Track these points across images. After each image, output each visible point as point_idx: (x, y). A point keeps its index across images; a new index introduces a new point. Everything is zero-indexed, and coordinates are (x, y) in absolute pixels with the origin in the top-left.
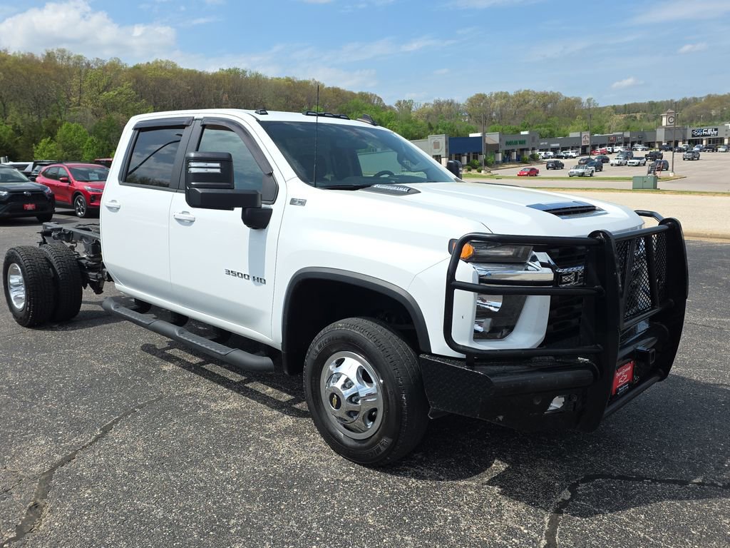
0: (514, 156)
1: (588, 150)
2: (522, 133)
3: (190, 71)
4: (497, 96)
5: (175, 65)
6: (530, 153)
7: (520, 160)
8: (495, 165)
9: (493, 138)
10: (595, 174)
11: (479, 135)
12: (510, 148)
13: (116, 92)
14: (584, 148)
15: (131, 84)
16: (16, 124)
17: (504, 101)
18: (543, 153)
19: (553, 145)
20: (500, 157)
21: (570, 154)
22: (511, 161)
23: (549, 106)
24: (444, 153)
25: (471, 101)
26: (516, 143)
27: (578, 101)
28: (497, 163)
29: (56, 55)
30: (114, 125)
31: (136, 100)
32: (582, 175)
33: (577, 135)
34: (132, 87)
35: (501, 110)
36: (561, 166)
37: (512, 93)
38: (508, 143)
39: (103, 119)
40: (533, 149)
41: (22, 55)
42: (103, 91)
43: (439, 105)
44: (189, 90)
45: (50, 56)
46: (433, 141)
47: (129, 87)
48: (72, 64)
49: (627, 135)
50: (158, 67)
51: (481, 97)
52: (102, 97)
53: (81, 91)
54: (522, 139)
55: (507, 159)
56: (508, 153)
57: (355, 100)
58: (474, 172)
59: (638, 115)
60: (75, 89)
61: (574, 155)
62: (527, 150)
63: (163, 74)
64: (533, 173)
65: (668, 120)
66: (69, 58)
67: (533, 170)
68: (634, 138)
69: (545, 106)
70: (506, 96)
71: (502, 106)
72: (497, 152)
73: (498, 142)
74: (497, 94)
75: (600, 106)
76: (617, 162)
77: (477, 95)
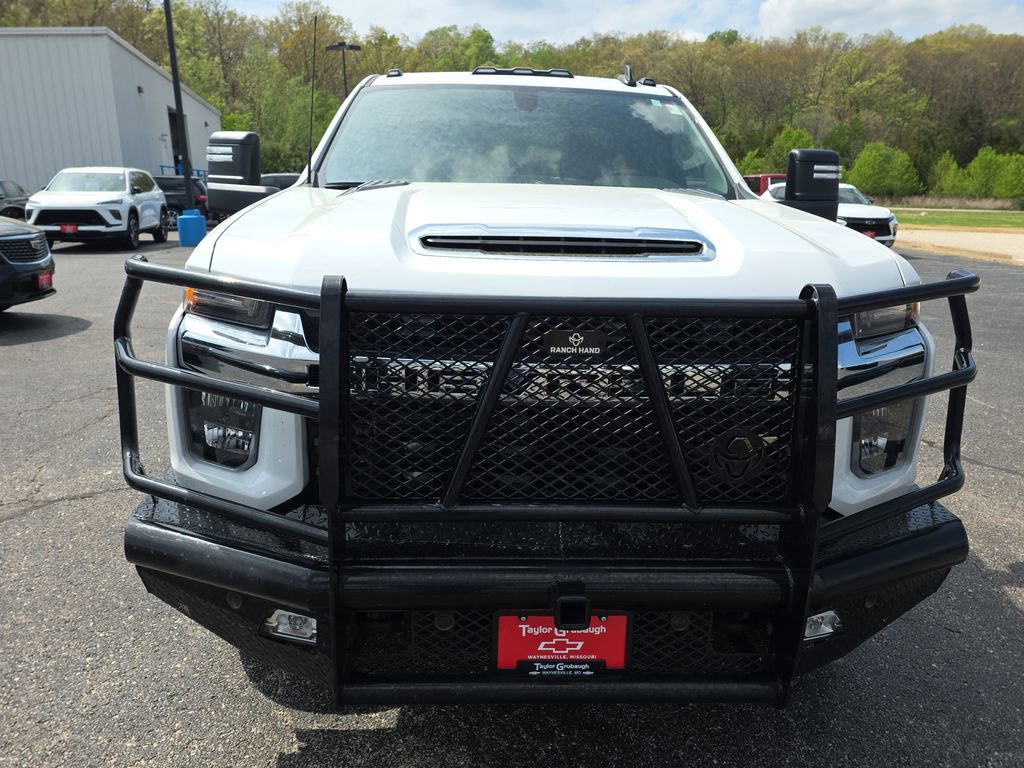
3: (1006, 37)
5: (984, 30)
13: (874, 81)
15: (898, 67)
16: (731, 133)
29: (809, 37)
30: (861, 129)
31: (904, 90)
34: (899, 72)
39: (847, 122)
41: (766, 42)
42: (855, 82)
44: (993, 68)
45: (801, 38)
47: (896, 72)
48: (826, 46)
50: (955, 35)
52: (851, 90)
53: (823, 84)
60: (817, 80)
63: (955, 46)
66: (825, 38)
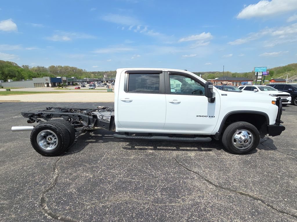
0: (71, 83)
1: (89, 82)
2: (72, 77)
4: (59, 67)
6: (75, 83)
7: (73, 85)
8: (66, 86)
9: (64, 78)
10: (95, 88)
11: (60, 77)
12: (69, 81)
14: (88, 82)
17: (61, 68)
18: (78, 83)
19: (80, 81)
20: (67, 84)
21: (85, 83)
22: (70, 85)
23: (74, 71)
24: (50, 82)
25: (50, 67)
26: (71, 80)
27: (82, 70)
28: (67, 85)
32: (92, 88)
33: (86, 78)
35: (60, 71)
36: (85, 86)
37: (63, 66)
38: (69, 80)
40: (76, 82)
43: (39, 67)
46: (45, 78)
49: (97, 79)
51: (53, 67)
54: (72, 79)
55: (69, 84)
56: (69, 83)
57: (6, 64)
58: (61, 88)
59: (96, 74)
61: (86, 83)
62: (74, 82)
64: (79, 88)
65: (105, 76)
67: (79, 87)
68: (99, 80)
69: (73, 70)
70: (61, 67)
71: (61, 70)
72: (66, 82)
73: (66, 79)
74: (58, 66)
75: (88, 71)
76: (98, 85)
77: (52, 66)
